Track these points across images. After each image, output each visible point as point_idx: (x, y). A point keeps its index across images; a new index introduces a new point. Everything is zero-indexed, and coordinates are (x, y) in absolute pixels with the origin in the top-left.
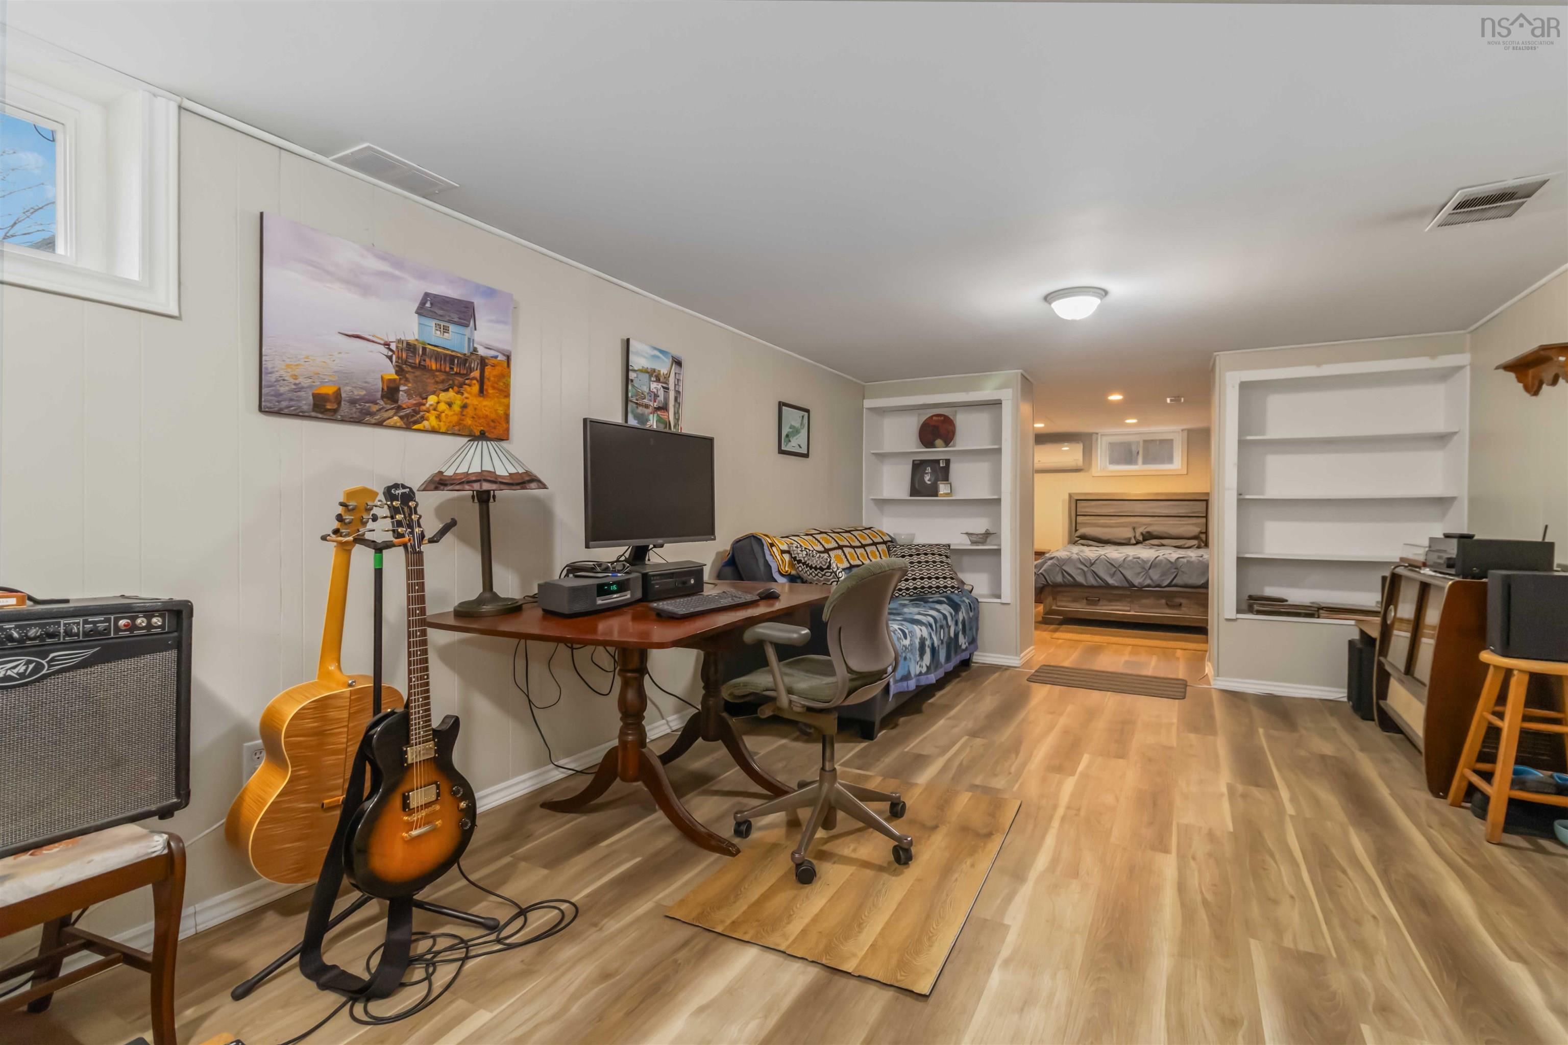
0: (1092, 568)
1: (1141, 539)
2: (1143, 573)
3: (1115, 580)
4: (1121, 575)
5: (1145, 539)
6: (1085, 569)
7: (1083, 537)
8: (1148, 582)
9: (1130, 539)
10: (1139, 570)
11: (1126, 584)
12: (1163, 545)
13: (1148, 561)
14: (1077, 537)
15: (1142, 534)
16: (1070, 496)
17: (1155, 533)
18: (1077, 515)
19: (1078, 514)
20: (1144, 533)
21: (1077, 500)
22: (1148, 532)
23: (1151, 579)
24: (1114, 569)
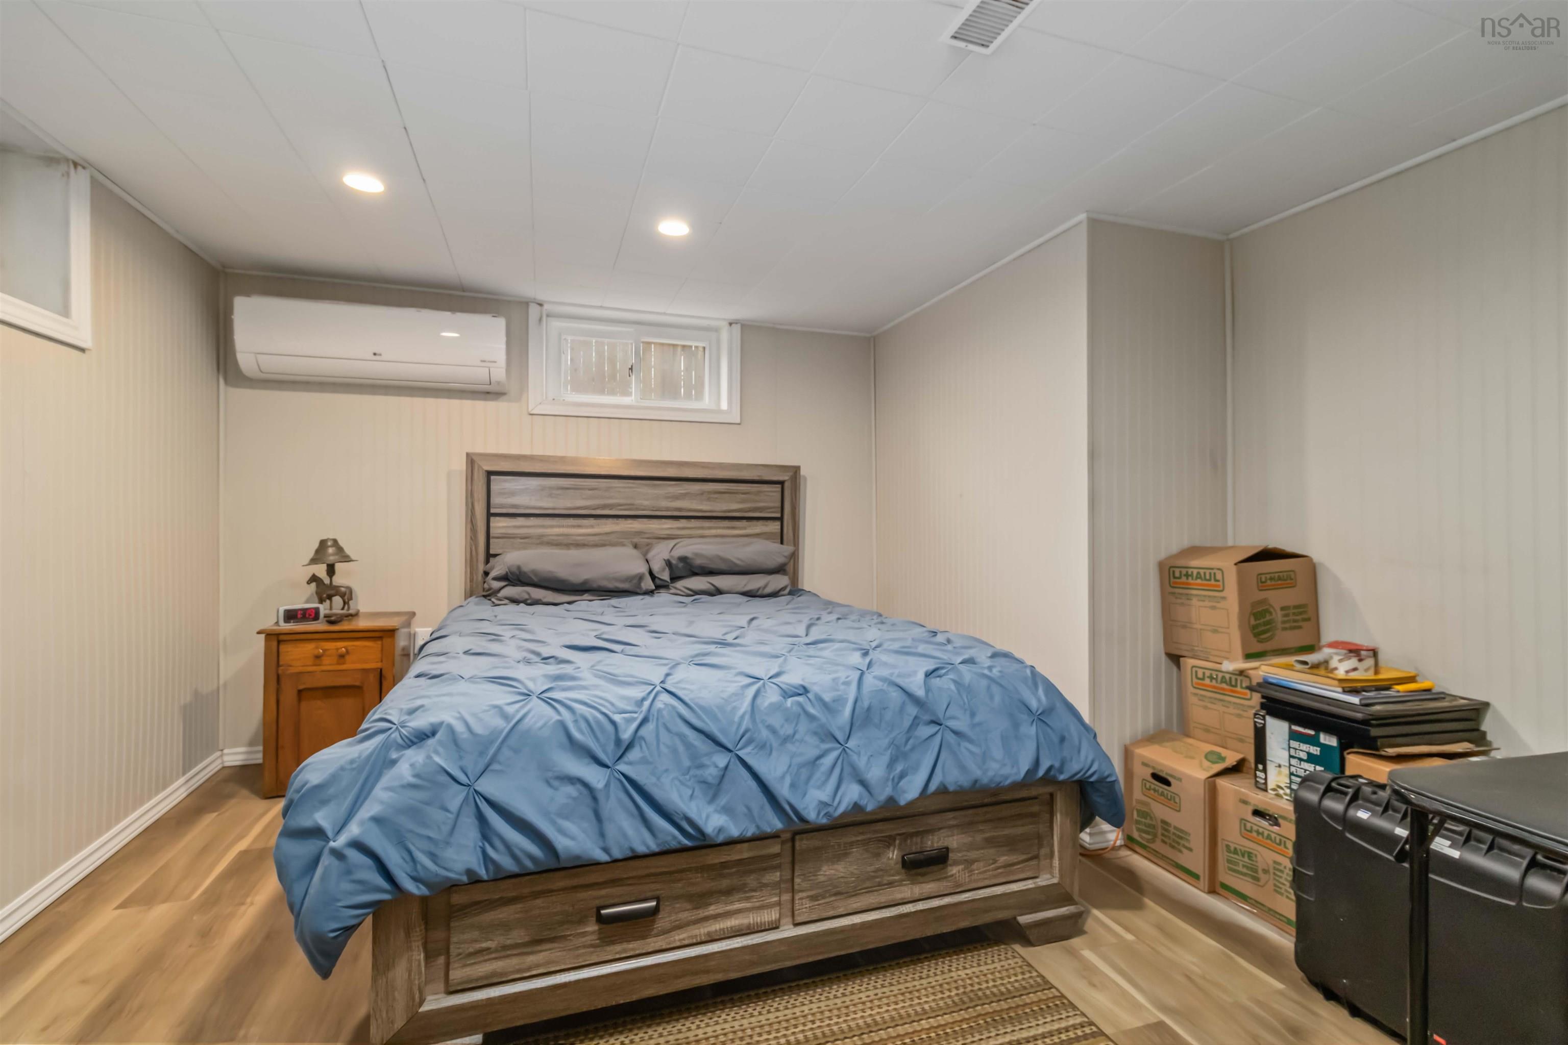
0: (622, 767)
1: (666, 576)
2: (828, 760)
3: (727, 810)
4: (753, 784)
5: (674, 579)
6: (596, 777)
7: (515, 578)
8: (852, 793)
9: (641, 577)
10: (810, 748)
11: (775, 823)
12: (719, 592)
13: (840, 700)
14: (496, 579)
15: (669, 563)
16: (471, 460)
17: (698, 562)
18: (489, 515)
19: (493, 511)
20: (674, 562)
21: (490, 474)
22: (683, 559)
23: (863, 783)
24: (721, 760)
